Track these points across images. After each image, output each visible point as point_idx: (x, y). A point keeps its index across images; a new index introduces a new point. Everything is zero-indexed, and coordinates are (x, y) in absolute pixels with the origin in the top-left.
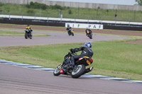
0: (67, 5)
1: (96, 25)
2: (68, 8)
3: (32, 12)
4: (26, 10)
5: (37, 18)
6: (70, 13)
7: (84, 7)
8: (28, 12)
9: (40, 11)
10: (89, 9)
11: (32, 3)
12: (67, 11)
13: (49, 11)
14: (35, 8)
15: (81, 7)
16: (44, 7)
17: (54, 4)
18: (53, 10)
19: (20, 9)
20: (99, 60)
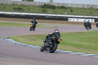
0: (69, 6)
1: (90, 20)
2: (70, 8)
3: (45, 11)
4: (41, 9)
5: (49, 15)
6: (72, 11)
7: (81, 7)
8: (43, 11)
9: (51, 10)
10: (85, 9)
11: (45, 5)
12: (70, 10)
13: (57, 10)
14: (48, 8)
15: (79, 7)
16: (53, 7)
17: (60, 5)
18: (60, 10)
19: (37, 9)
20: (92, 44)
